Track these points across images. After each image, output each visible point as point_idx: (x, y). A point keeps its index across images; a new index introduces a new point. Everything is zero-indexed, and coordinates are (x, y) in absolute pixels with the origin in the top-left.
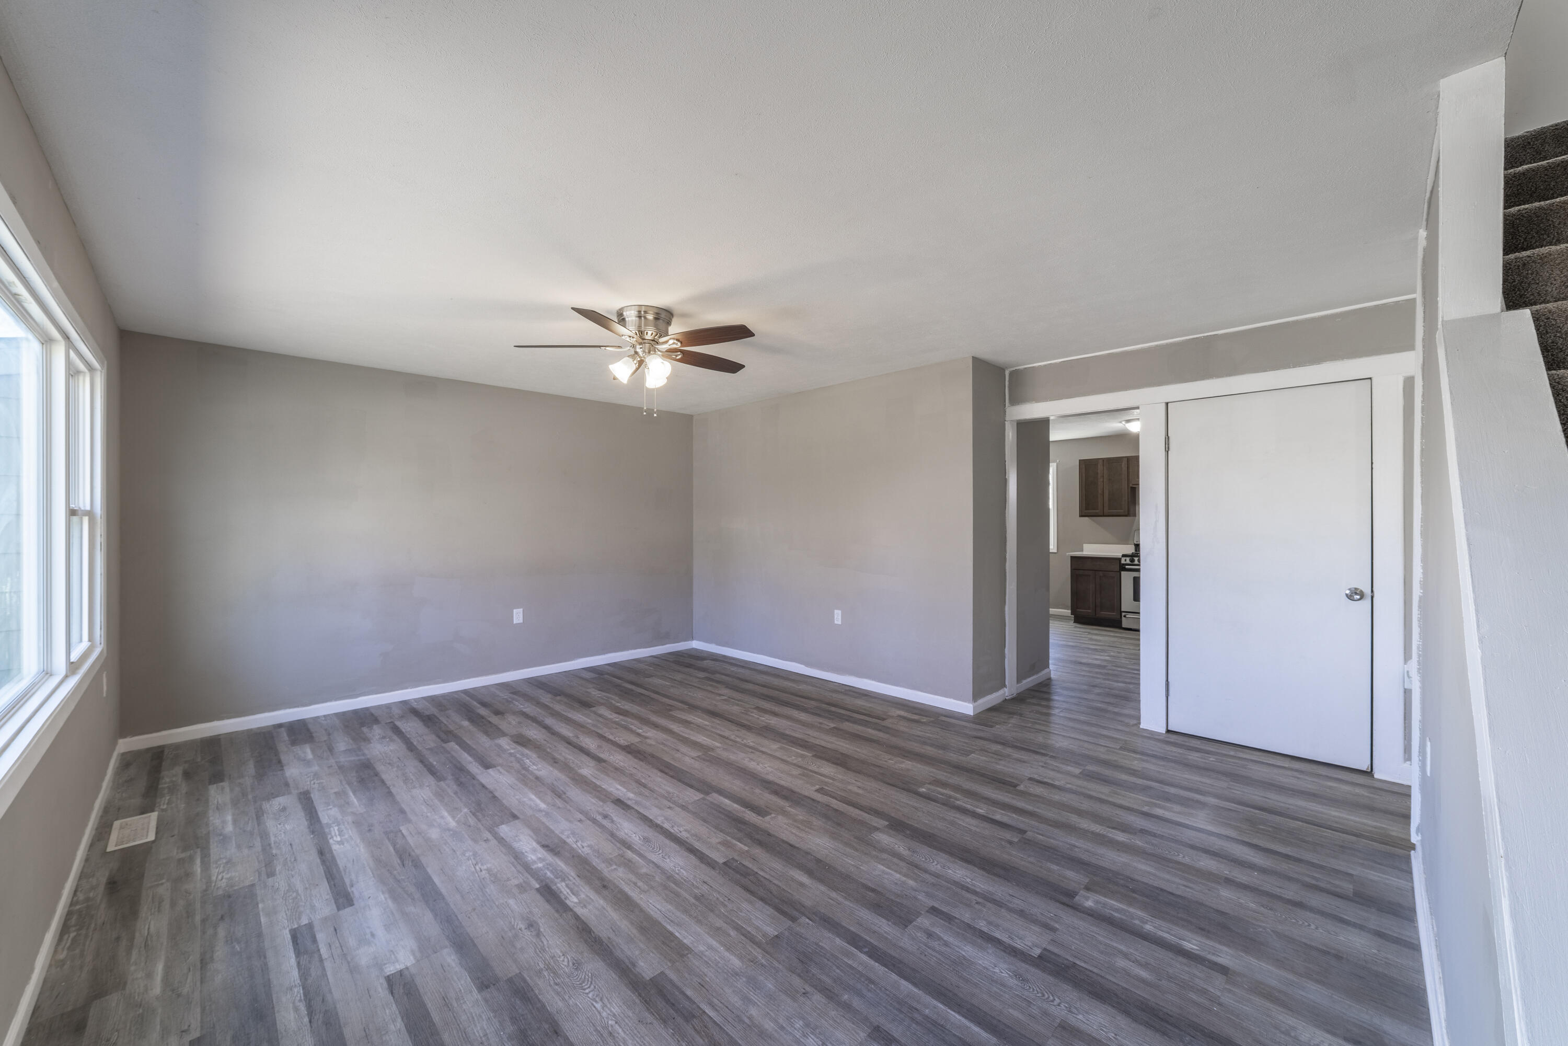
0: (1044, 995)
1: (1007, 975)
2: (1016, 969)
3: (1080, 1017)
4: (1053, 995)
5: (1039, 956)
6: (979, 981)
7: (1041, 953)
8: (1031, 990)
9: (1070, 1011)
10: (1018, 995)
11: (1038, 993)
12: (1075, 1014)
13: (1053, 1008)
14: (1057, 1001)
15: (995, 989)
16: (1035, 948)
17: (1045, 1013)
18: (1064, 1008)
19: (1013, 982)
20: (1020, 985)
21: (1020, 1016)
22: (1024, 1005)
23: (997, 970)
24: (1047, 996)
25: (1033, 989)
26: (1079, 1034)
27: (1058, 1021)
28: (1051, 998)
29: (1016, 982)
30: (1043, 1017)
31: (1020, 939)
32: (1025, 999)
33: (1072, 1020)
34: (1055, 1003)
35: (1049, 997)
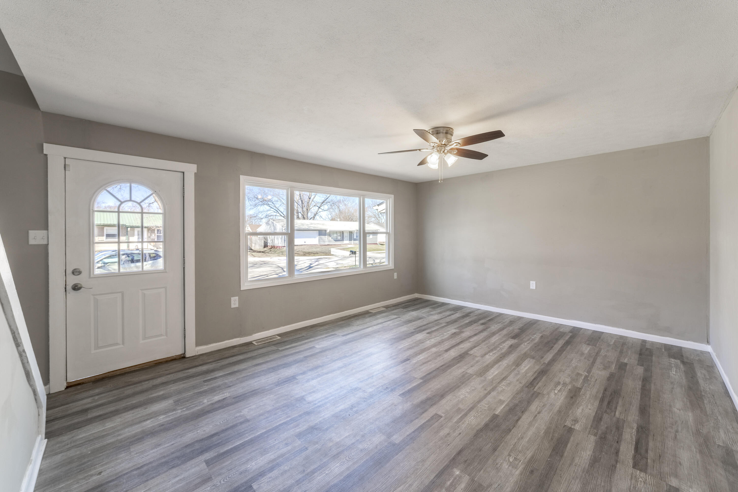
0: (229, 478)
1: (248, 467)
2: (250, 472)
3: (209, 488)
4: (226, 482)
5: (252, 486)
6: (251, 455)
7: (253, 488)
8: (234, 474)
9: (214, 485)
10: (236, 467)
11: (231, 476)
12: (212, 487)
13: (220, 479)
14: (222, 482)
15: (244, 460)
16: (257, 487)
17: (220, 474)
18: (217, 484)
19: (243, 468)
20: (240, 470)
21: (225, 464)
22: (229, 468)
23: (253, 464)
24: (228, 479)
25: (234, 475)
26: (202, 483)
27: (213, 478)
28: (225, 480)
29: (242, 469)
30: (219, 473)
31: (267, 482)
32: (232, 469)
33: (210, 484)
34: (222, 481)
35: (226, 479)
